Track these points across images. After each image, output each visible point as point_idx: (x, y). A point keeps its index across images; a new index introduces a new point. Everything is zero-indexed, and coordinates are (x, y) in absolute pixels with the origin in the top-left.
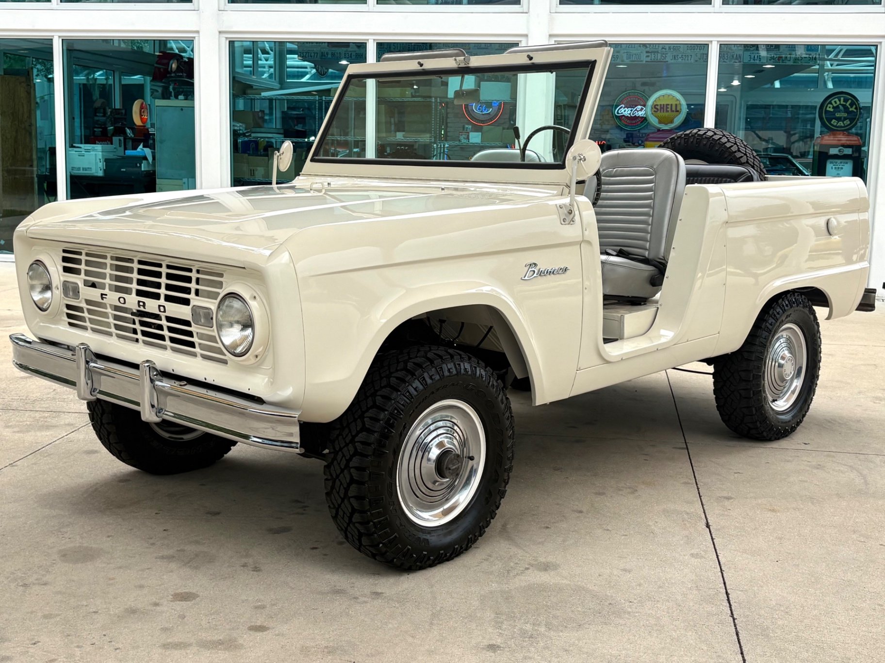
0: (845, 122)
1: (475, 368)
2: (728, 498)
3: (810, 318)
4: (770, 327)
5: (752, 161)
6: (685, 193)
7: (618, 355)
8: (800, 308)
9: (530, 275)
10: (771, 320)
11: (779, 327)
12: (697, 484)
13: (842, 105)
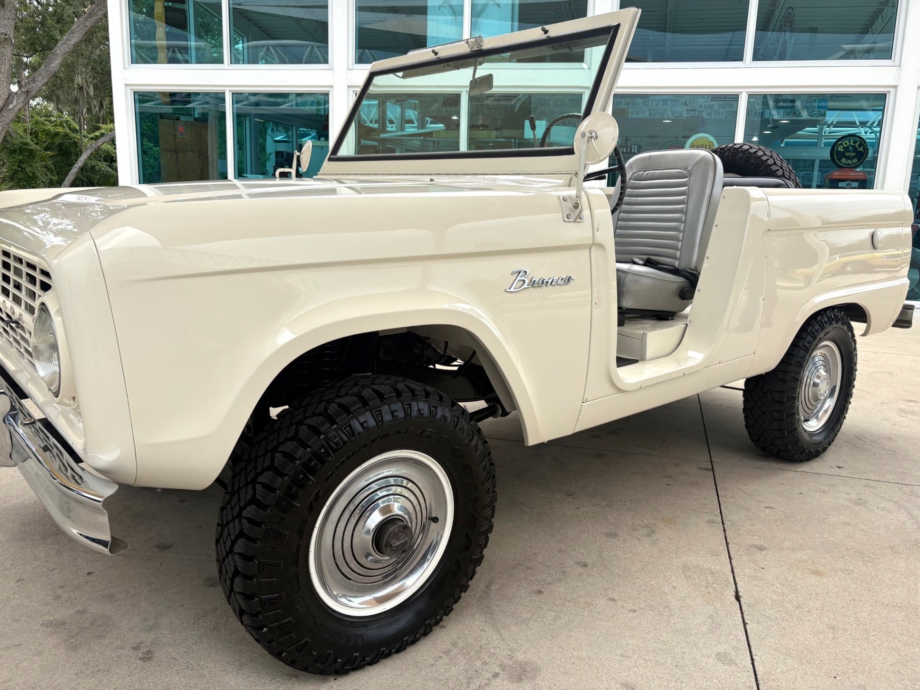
0: (853, 161)
1: (436, 407)
2: (761, 548)
3: (848, 335)
4: (808, 345)
5: (788, 174)
6: (722, 196)
7: (636, 383)
8: (840, 325)
9: (517, 287)
10: (809, 338)
11: (817, 345)
12: (723, 523)
13: (852, 146)
